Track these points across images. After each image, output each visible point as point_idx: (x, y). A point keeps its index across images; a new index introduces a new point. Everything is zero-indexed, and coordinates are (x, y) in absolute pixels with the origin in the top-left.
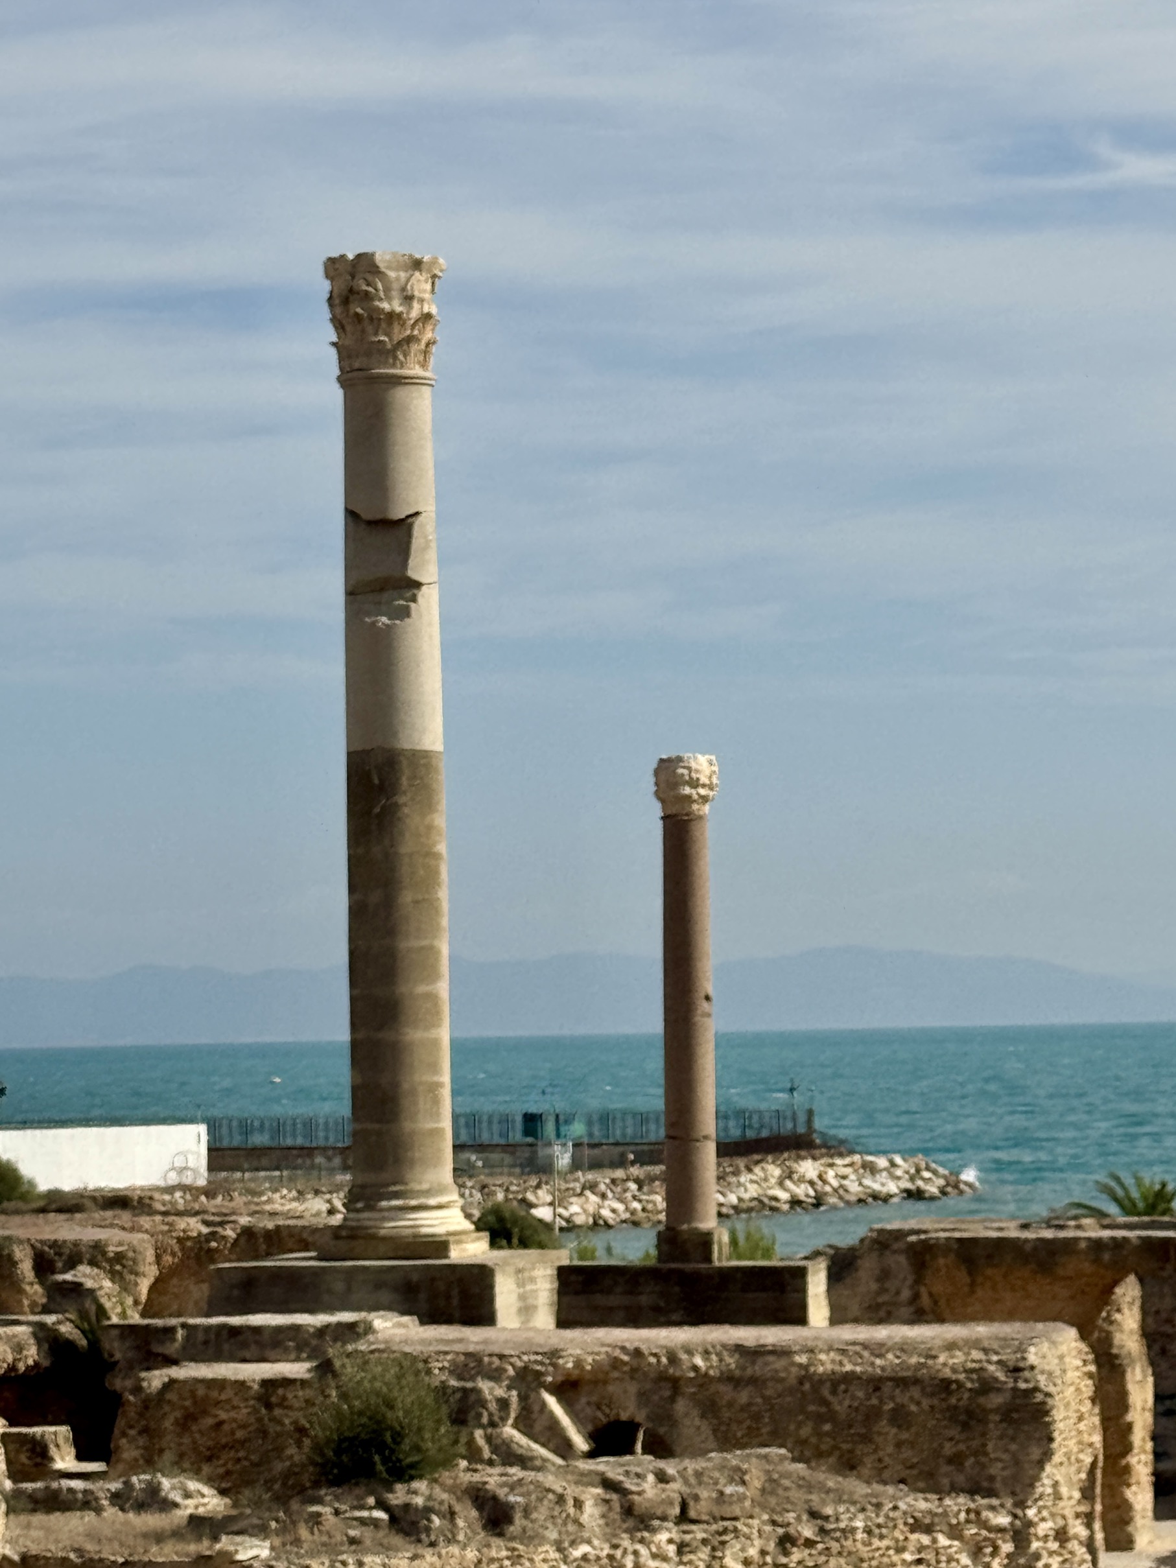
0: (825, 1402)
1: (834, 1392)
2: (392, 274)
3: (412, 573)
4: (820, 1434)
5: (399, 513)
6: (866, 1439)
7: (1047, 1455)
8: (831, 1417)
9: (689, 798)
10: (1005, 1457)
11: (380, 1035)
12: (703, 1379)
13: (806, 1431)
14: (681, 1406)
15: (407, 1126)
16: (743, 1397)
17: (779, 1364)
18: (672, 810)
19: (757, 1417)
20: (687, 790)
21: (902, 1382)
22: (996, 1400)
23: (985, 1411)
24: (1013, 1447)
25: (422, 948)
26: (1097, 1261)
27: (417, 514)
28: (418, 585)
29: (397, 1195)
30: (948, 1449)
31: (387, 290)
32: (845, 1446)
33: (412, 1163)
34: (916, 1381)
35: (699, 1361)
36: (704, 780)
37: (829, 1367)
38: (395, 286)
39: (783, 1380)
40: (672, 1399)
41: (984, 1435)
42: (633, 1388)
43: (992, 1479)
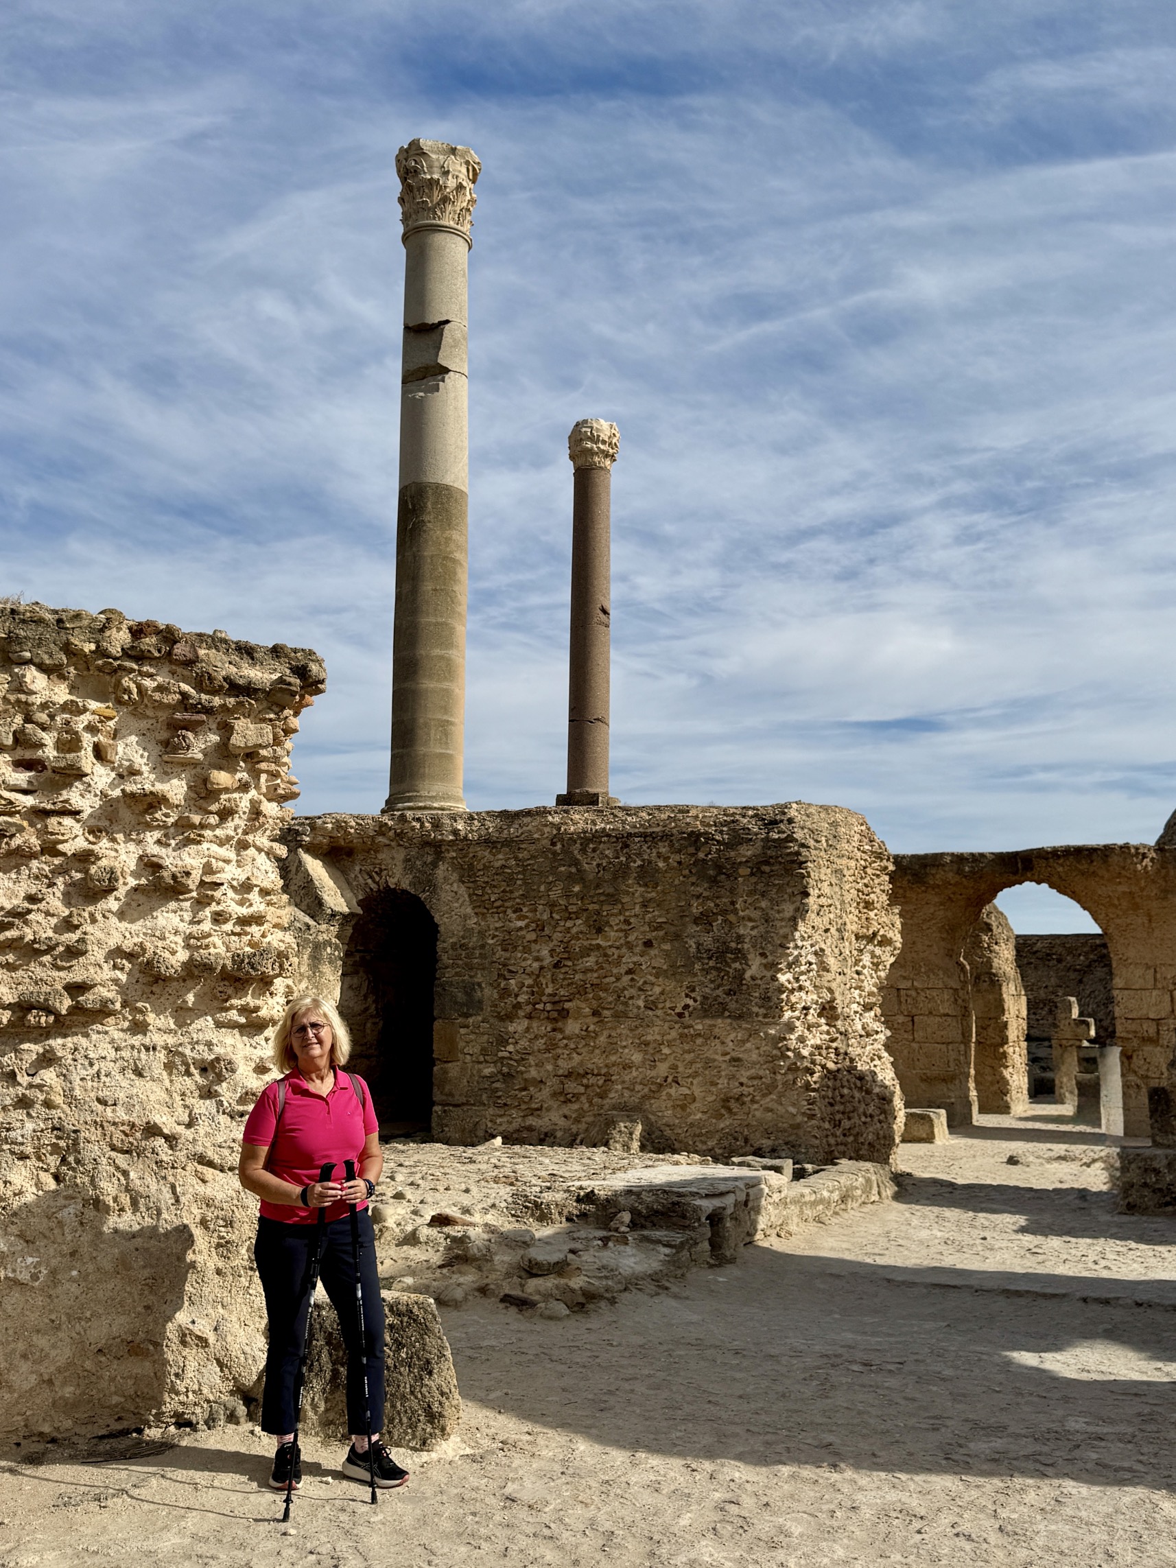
2: (434, 156)
3: (442, 361)
5: (434, 319)
14: (442, 870)
18: (580, 462)
20: (589, 445)
22: (747, 852)
23: (736, 865)
24: (763, 904)
27: (447, 322)
28: (446, 370)
31: (430, 167)
34: (666, 836)
35: (460, 826)
37: (581, 825)
38: (436, 164)
39: (533, 842)
40: (435, 865)
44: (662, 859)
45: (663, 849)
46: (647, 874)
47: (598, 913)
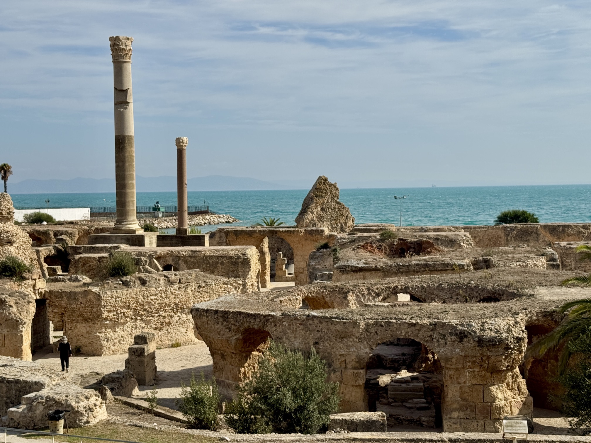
0: (208, 261)
1: (210, 259)
2: (123, 41)
3: (128, 101)
4: (207, 267)
5: (125, 88)
6: (215, 268)
7: (250, 270)
8: (209, 263)
9: (182, 146)
10: (242, 271)
11: (122, 191)
12: (185, 257)
13: (204, 266)
14: (180, 261)
15: (127, 208)
16: (192, 260)
17: (199, 253)
18: (179, 148)
19: (195, 264)
20: (182, 144)
21: (222, 257)
22: (240, 260)
23: (238, 262)
24: (243, 269)
25: (130, 174)
26: (260, 234)
27: (128, 89)
28: (129, 103)
29: (125, 222)
30: (231, 269)
31: (122, 44)
32: (212, 269)
33: (128, 216)
34: (225, 257)
35: (184, 253)
36: (185, 142)
37: (209, 254)
38: (124, 43)
39: (199, 257)
40: (179, 260)
41: (238, 267)
42: (171, 258)
43: (239, 275)
44: (225, 261)
45: (225, 259)
46: (222, 263)
47: (213, 270)
